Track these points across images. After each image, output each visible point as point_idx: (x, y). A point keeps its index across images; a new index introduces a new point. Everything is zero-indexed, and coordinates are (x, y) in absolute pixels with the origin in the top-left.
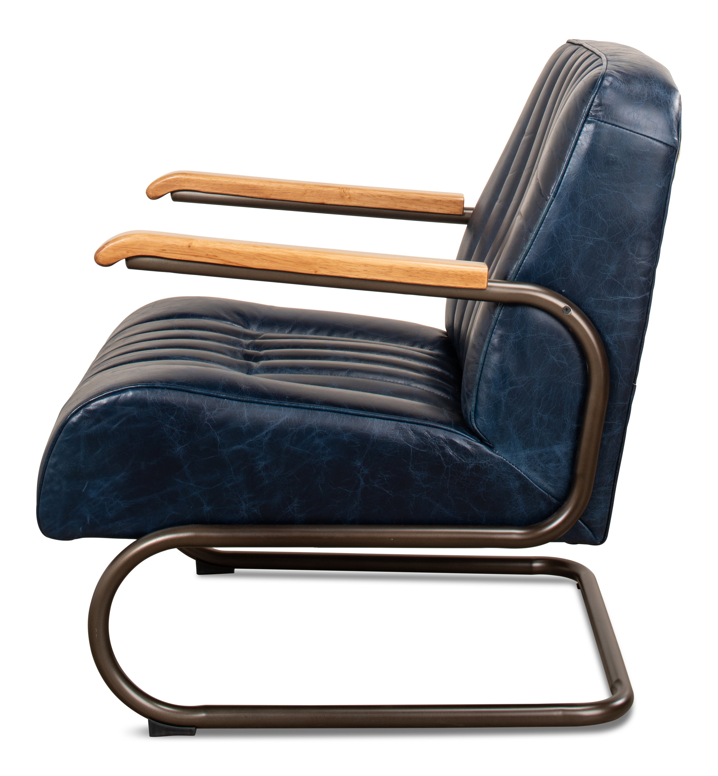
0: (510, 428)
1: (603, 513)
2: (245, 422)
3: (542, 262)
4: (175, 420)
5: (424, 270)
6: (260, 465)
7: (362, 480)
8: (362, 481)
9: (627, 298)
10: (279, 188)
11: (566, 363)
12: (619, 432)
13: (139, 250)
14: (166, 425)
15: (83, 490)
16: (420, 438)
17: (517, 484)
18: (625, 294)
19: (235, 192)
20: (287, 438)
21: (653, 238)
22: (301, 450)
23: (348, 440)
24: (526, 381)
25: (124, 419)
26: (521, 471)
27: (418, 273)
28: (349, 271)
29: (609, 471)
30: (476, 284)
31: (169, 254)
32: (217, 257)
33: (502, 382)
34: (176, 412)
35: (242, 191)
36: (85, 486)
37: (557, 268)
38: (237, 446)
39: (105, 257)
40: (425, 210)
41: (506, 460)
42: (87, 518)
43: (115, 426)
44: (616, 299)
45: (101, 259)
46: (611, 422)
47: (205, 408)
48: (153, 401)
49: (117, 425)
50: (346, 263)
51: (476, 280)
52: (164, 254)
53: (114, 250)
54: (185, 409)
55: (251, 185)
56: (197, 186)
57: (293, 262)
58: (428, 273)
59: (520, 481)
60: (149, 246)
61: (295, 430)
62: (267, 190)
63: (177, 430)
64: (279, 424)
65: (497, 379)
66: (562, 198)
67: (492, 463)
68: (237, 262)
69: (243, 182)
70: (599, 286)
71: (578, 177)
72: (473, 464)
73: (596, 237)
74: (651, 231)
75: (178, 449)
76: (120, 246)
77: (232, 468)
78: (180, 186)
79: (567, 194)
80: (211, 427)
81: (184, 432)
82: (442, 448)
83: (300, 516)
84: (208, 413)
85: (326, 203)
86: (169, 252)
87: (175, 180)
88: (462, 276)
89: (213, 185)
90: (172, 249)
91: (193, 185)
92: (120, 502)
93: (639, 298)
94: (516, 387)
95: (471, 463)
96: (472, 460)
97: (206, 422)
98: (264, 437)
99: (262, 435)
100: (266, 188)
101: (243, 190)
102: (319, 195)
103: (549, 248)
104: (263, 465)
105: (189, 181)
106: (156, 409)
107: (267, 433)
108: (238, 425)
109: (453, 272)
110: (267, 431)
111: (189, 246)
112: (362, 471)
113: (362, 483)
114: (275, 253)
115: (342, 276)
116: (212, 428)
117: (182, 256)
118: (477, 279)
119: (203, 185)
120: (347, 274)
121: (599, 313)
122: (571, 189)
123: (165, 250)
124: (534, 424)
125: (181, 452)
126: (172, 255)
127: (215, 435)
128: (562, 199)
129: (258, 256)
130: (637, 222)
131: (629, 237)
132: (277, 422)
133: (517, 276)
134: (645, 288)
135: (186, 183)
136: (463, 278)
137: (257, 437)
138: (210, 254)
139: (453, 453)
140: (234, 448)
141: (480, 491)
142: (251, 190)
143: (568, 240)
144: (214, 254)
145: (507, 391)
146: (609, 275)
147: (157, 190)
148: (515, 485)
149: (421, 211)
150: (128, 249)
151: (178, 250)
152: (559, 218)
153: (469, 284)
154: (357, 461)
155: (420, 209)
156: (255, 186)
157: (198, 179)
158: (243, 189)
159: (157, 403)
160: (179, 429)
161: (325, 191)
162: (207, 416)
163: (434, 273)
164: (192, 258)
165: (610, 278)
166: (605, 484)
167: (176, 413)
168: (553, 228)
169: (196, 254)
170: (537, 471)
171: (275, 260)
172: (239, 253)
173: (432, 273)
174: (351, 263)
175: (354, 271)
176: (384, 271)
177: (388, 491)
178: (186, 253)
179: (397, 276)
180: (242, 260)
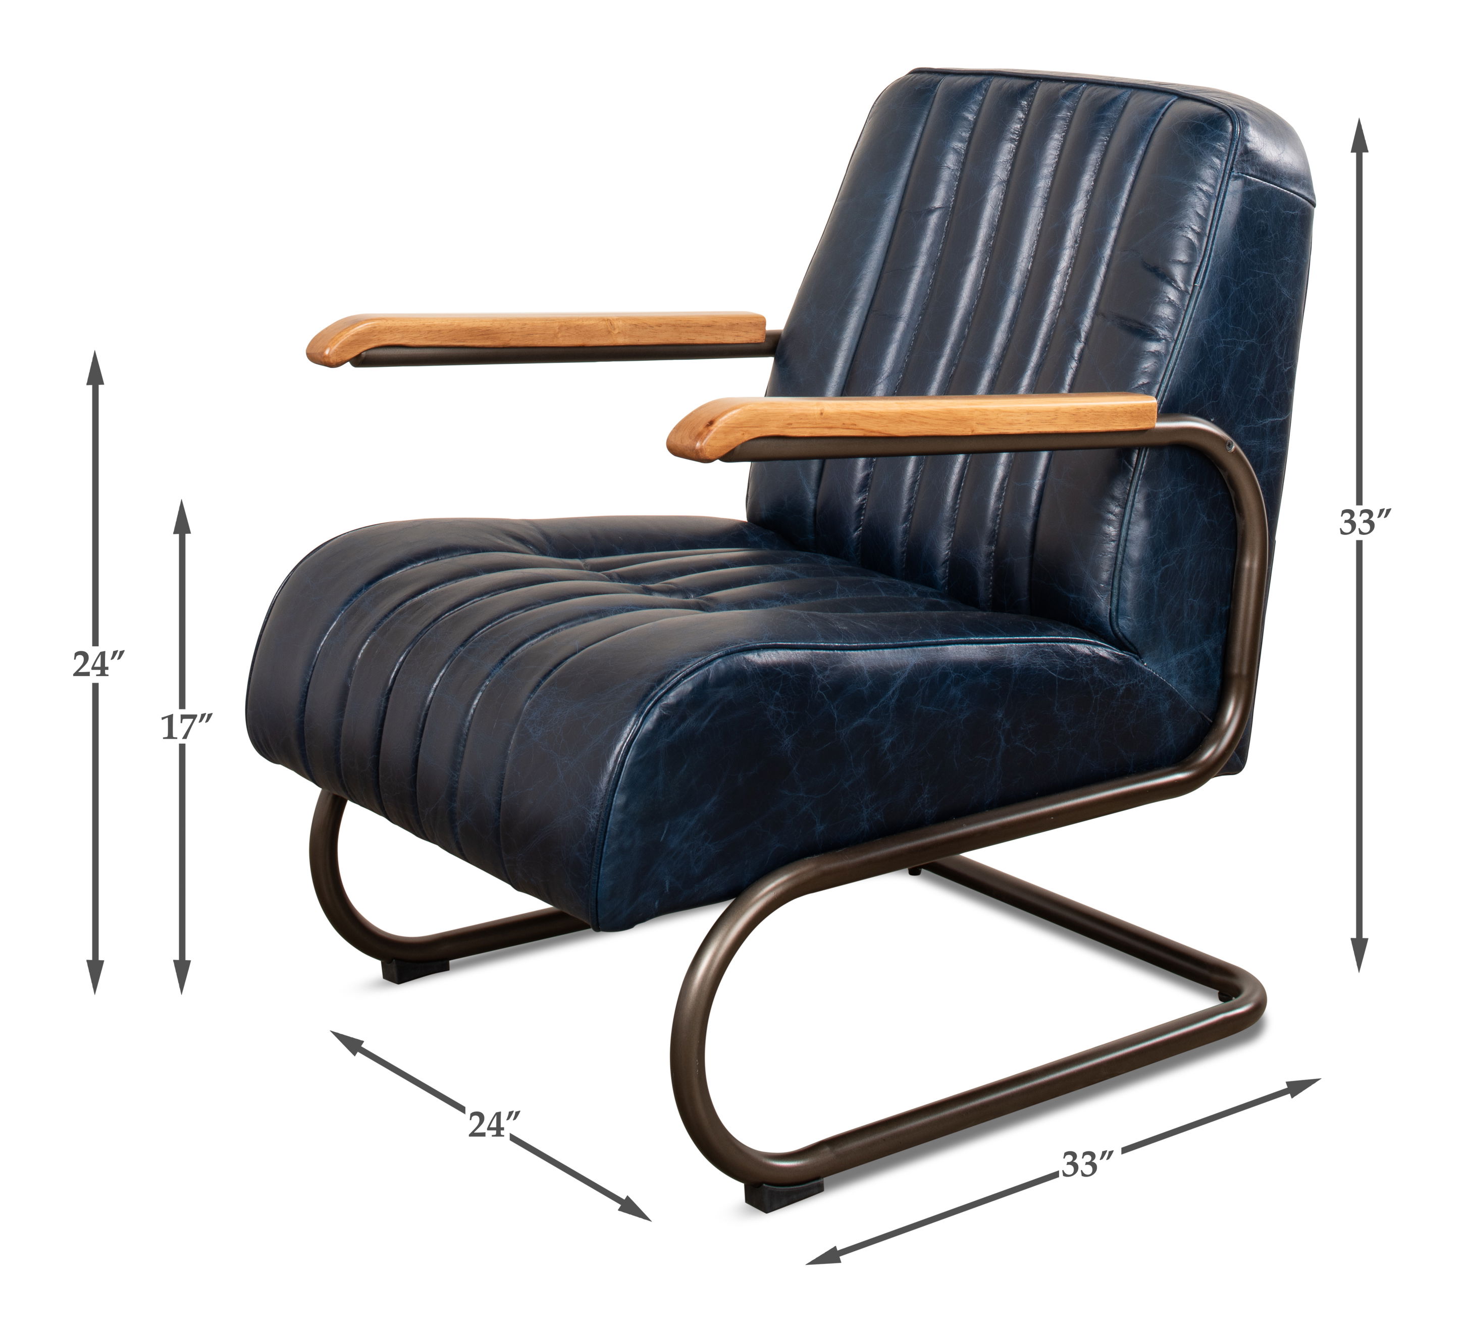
0: (1162, 626)
2: (867, 681)
3: (1192, 382)
4: (781, 697)
5: (1092, 411)
6: (886, 744)
7: (1002, 738)
8: (1002, 741)
9: (1276, 419)
10: (521, 328)
11: (1216, 522)
13: (757, 429)
14: (770, 706)
15: (662, 839)
16: (1065, 662)
17: (1167, 705)
18: (1274, 415)
19: (459, 342)
20: (918, 695)
22: (935, 709)
23: (988, 681)
24: (1178, 555)
25: (717, 708)
26: (1172, 686)
27: (1086, 416)
28: (1011, 424)
30: (1146, 423)
31: (797, 429)
32: (856, 425)
33: (1154, 561)
34: (781, 682)
35: (470, 338)
36: (663, 832)
37: (1208, 389)
38: (859, 721)
39: (713, 446)
40: (718, 341)
41: (1157, 673)
42: (665, 884)
43: (705, 723)
44: (1265, 422)
45: (709, 450)
47: (815, 669)
48: (754, 671)
49: (707, 720)
50: (1007, 413)
51: (1146, 417)
52: (790, 430)
53: (725, 433)
54: (791, 677)
55: (482, 327)
56: (403, 338)
59: (1171, 700)
60: (770, 421)
61: (926, 679)
62: (505, 333)
63: (784, 712)
64: (906, 675)
65: (1148, 557)
66: (1210, 288)
67: (1143, 682)
68: (880, 429)
69: (469, 325)
70: (1249, 408)
71: (1227, 257)
72: (1124, 687)
73: (1247, 339)
75: (786, 741)
77: (851, 757)
78: (379, 340)
79: (1217, 281)
80: (825, 697)
81: (793, 713)
82: (1090, 671)
83: (930, 811)
84: (819, 677)
85: (587, 346)
86: (796, 427)
87: (371, 331)
88: (1131, 412)
89: (428, 333)
90: (800, 421)
91: (397, 337)
92: (710, 846)
94: (1168, 565)
96: (1123, 682)
97: (819, 691)
98: (890, 698)
99: (888, 697)
100: (504, 330)
101: (471, 336)
102: (577, 333)
103: (1198, 361)
104: (889, 744)
105: (391, 331)
106: (758, 684)
107: (893, 693)
108: (858, 687)
109: (1122, 409)
110: (894, 689)
111: (822, 414)
112: (1004, 725)
113: (1003, 743)
115: (1002, 433)
116: (827, 700)
117: (813, 430)
118: (1147, 415)
119: (413, 335)
120: (1007, 429)
121: (1248, 445)
122: (1221, 275)
123: (791, 424)
124: (1185, 615)
125: (789, 746)
126: (800, 430)
127: (831, 709)
128: (1212, 289)
129: (905, 417)
130: (1286, 313)
131: (1279, 334)
132: (904, 672)
133: (1162, 405)
135: (387, 334)
136: (1132, 416)
137: (882, 700)
138: (847, 422)
139: (1102, 676)
140: (855, 724)
141: (1130, 724)
142: (483, 335)
143: (1219, 347)
144: (852, 422)
145: (1159, 572)
146: (1258, 390)
147: (343, 351)
148: (1165, 707)
149: (713, 342)
150: (744, 429)
151: (807, 421)
152: (1209, 317)
154: (998, 711)
155: (712, 340)
156: (487, 329)
157: (405, 326)
158: (470, 334)
159: (758, 673)
160: (786, 710)
161: (585, 326)
162: (819, 682)
163: (1102, 413)
164: (824, 433)
165: (1259, 395)
167: (781, 685)
168: (1202, 332)
169: (830, 425)
170: (1188, 682)
171: (925, 420)
172: (882, 416)
173: (1100, 414)
174: (1013, 412)
175: (1015, 424)
176: (1049, 418)
177: (1030, 750)
178: (818, 426)
179: (1062, 423)
180: (887, 426)
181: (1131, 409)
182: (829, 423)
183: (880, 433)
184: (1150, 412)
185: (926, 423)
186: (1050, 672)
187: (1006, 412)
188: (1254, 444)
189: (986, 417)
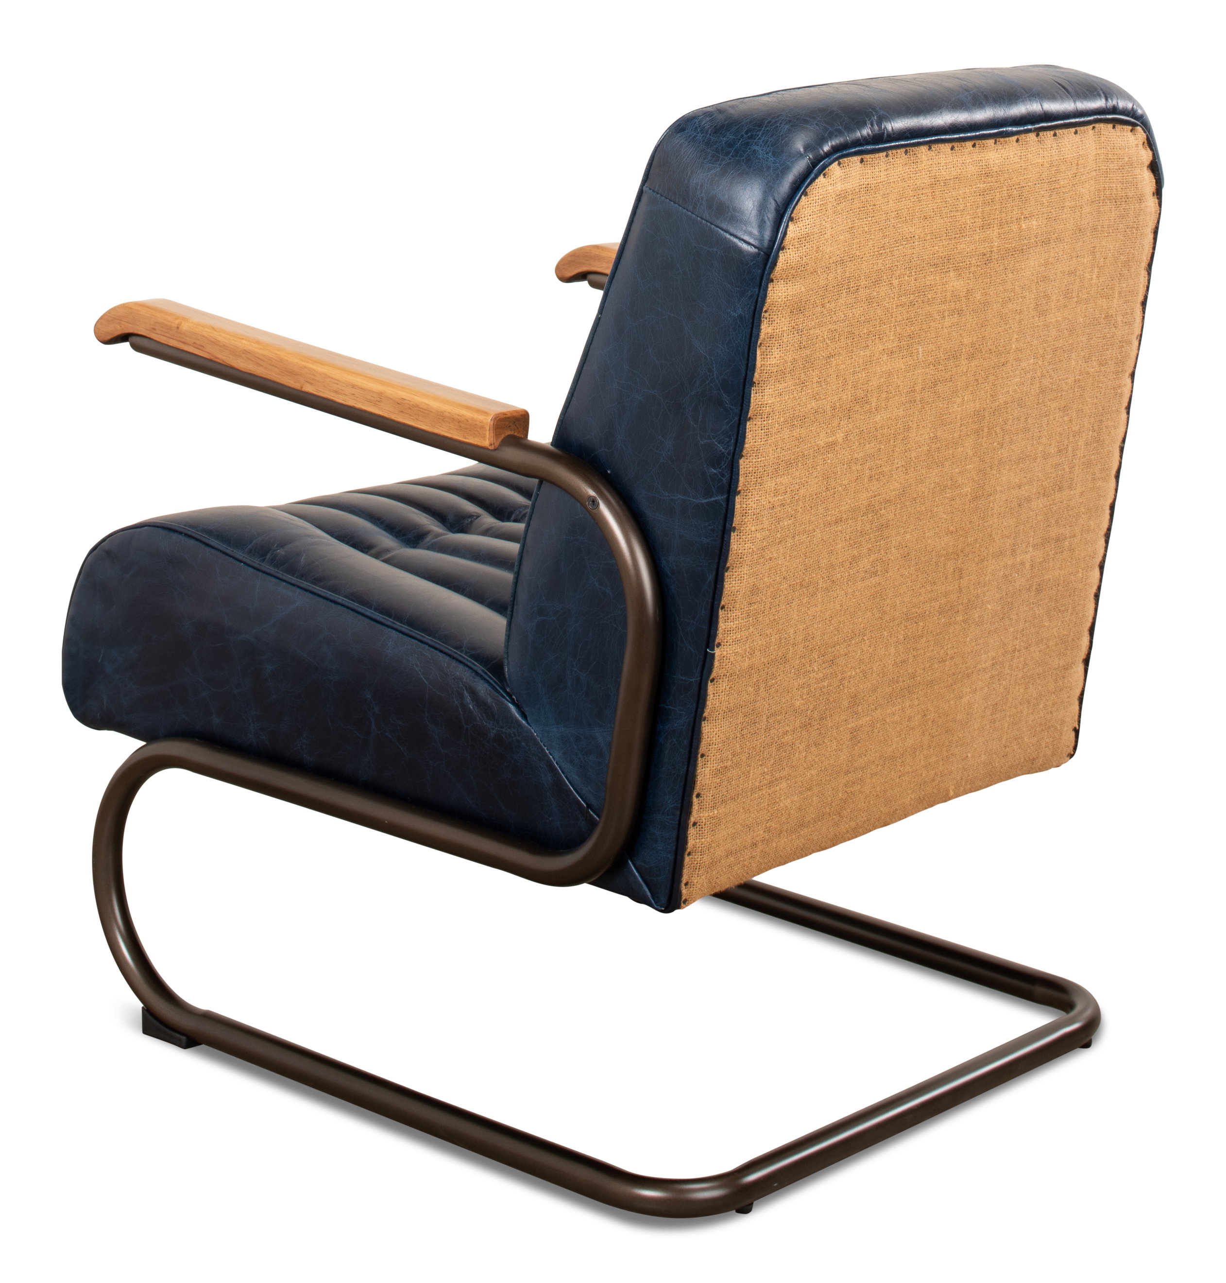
0: (537, 683)
1: (660, 858)
2: (254, 602)
6: (266, 670)
7: (373, 721)
8: (373, 724)
9: (688, 498)
11: (610, 593)
12: (682, 727)
15: (99, 660)
17: (549, 779)
18: (685, 492)
20: (294, 636)
21: (726, 402)
22: (308, 658)
24: (558, 611)
25: (136, 567)
26: (554, 759)
27: (410, 408)
28: (336, 392)
29: (669, 789)
30: (476, 439)
32: (203, 347)
36: (101, 655)
38: (244, 636)
41: (537, 735)
42: (103, 700)
44: (674, 497)
46: (669, 707)
48: (165, 548)
52: (154, 335)
53: (109, 321)
54: (196, 568)
57: (278, 368)
58: (421, 411)
59: (552, 775)
60: (140, 320)
61: (303, 625)
64: (287, 612)
66: (607, 315)
67: (519, 736)
68: (224, 358)
70: (652, 472)
71: (625, 284)
72: (495, 731)
73: (647, 388)
74: (721, 390)
75: (187, 624)
76: (115, 317)
77: (239, 667)
79: (613, 309)
80: (219, 599)
81: (194, 601)
82: (461, 696)
83: (309, 758)
84: (219, 579)
88: (459, 422)
92: (134, 687)
93: (705, 503)
94: (546, 618)
95: (493, 729)
96: (493, 725)
97: (215, 591)
98: (271, 628)
99: (270, 625)
104: (269, 671)
107: (274, 624)
108: (247, 604)
109: (448, 415)
111: (178, 328)
112: (373, 708)
113: (374, 727)
114: (261, 352)
116: (220, 603)
117: (171, 340)
118: (477, 431)
120: (334, 397)
121: (652, 517)
122: (617, 303)
124: (569, 685)
125: (189, 629)
126: (162, 337)
127: (223, 612)
128: (608, 317)
129: (244, 353)
130: (699, 372)
131: (689, 395)
132: (287, 609)
134: (714, 487)
136: (460, 426)
137: (265, 626)
138: (198, 342)
139: (473, 707)
140: (241, 637)
141: (505, 777)
143: (611, 387)
144: (201, 344)
145: (537, 621)
146: (664, 455)
148: (547, 779)
150: (121, 322)
151: (167, 331)
153: (467, 437)
154: (367, 691)
159: (168, 552)
160: (188, 596)
162: (217, 583)
163: (428, 412)
164: (179, 345)
165: (665, 461)
166: (662, 811)
169: (183, 340)
170: (574, 764)
171: (261, 362)
172: (224, 345)
173: (424, 411)
174: (339, 381)
175: (341, 394)
176: (373, 399)
177: (402, 749)
178: (175, 338)
179: (386, 409)
180: (228, 357)
181: (459, 418)
182: (183, 338)
183: (223, 361)
184: (480, 429)
185: (261, 365)
186: (422, 676)
187: (332, 378)
188: (659, 518)
189: (314, 377)
